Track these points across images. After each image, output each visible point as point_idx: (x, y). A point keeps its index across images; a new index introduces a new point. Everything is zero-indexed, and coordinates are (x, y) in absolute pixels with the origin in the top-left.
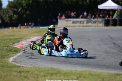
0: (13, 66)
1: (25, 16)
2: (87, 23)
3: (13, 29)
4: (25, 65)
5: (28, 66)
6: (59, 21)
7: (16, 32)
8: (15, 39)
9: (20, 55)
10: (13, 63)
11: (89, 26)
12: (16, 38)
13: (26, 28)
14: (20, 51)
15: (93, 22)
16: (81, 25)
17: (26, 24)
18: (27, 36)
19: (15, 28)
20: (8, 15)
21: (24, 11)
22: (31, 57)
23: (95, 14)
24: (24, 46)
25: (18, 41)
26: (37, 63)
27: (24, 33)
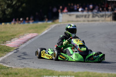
0: (1, 68)
1: (20, 9)
2: (93, 17)
3: (6, 24)
4: (15, 66)
5: (17, 68)
6: (60, 15)
7: (9, 28)
9: (11, 55)
10: (1, 64)
11: (95, 21)
12: (8, 35)
14: (12, 50)
15: (100, 16)
16: (86, 19)
17: (21, 19)
18: (21, 33)
19: (8, 24)
21: (20, 4)
23: (103, 6)
24: (17, 44)
25: (10, 39)
26: (29, 64)
27: (18, 29)
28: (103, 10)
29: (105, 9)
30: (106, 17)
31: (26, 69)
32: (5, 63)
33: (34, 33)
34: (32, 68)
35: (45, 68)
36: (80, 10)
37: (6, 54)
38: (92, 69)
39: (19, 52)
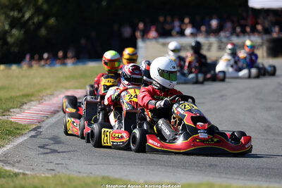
1: (43, 31)
2: (220, 48)
3: (10, 69)
4: (33, 169)
5: (38, 175)
6: (140, 44)
7: (16, 77)
8: (11, 97)
9: (22, 143)
12: (13, 94)
14: (24, 132)
17: (46, 56)
18: (45, 89)
19: (14, 67)
21: (41, 18)
22: (51, 147)
23: (242, 22)
25: (19, 104)
26: (66, 164)
27: (38, 80)
28: (244, 32)
29: (248, 29)
31: (60, 177)
32: (9, 163)
33: (77, 88)
34: (74, 175)
35: (107, 175)
36: (188, 31)
37: (9, 140)
38: (220, 177)
39: (42, 136)
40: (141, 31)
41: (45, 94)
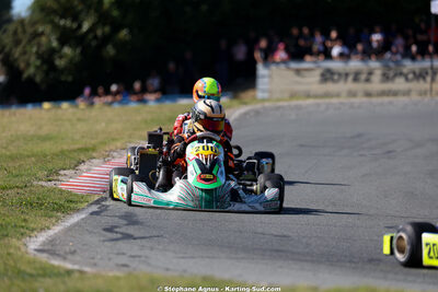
0: (41, 272)
1: (110, 50)
2: (386, 78)
3: (60, 107)
4: (95, 265)
5: (103, 273)
6: (261, 70)
7: (70, 120)
8: (62, 152)
9: (77, 224)
10: (43, 257)
11: (395, 94)
12: (65, 147)
13: (116, 106)
14: (81, 206)
15: (414, 73)
16: (360, 87)
17: (114, 88)
18: (114, 140)
19: (65, 105)
20: (34, 49)
21: (107, 29)
22: (123, 230)
23: (420, 37)
24: (100, 183)
25: (74, 163)
26: (146, 257)
27: (103, 125)
29: (431, 48)
30: (433, 80)
31: (137, 277)
32: (58, 255)
35: (209, 273)
37: (58, 219)
38: (385, 278)
39: (108, 213)
40: (261, 50)
41: (113, 147)
